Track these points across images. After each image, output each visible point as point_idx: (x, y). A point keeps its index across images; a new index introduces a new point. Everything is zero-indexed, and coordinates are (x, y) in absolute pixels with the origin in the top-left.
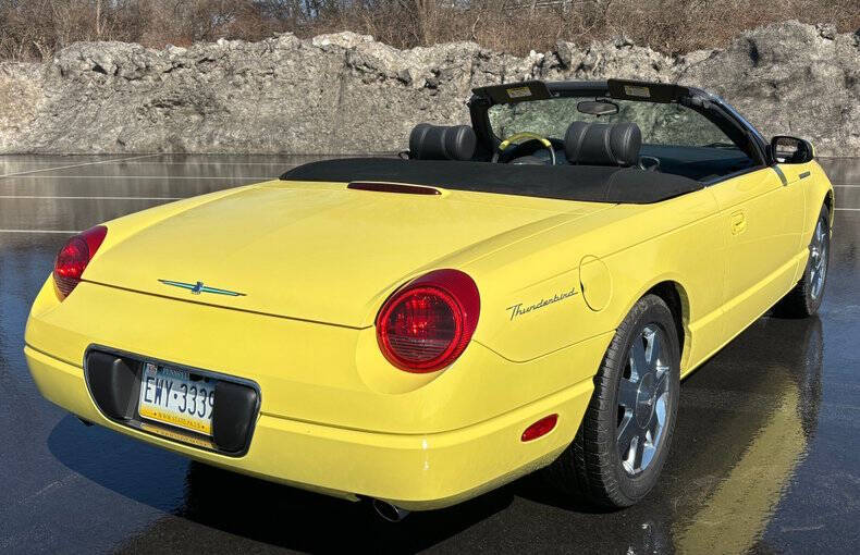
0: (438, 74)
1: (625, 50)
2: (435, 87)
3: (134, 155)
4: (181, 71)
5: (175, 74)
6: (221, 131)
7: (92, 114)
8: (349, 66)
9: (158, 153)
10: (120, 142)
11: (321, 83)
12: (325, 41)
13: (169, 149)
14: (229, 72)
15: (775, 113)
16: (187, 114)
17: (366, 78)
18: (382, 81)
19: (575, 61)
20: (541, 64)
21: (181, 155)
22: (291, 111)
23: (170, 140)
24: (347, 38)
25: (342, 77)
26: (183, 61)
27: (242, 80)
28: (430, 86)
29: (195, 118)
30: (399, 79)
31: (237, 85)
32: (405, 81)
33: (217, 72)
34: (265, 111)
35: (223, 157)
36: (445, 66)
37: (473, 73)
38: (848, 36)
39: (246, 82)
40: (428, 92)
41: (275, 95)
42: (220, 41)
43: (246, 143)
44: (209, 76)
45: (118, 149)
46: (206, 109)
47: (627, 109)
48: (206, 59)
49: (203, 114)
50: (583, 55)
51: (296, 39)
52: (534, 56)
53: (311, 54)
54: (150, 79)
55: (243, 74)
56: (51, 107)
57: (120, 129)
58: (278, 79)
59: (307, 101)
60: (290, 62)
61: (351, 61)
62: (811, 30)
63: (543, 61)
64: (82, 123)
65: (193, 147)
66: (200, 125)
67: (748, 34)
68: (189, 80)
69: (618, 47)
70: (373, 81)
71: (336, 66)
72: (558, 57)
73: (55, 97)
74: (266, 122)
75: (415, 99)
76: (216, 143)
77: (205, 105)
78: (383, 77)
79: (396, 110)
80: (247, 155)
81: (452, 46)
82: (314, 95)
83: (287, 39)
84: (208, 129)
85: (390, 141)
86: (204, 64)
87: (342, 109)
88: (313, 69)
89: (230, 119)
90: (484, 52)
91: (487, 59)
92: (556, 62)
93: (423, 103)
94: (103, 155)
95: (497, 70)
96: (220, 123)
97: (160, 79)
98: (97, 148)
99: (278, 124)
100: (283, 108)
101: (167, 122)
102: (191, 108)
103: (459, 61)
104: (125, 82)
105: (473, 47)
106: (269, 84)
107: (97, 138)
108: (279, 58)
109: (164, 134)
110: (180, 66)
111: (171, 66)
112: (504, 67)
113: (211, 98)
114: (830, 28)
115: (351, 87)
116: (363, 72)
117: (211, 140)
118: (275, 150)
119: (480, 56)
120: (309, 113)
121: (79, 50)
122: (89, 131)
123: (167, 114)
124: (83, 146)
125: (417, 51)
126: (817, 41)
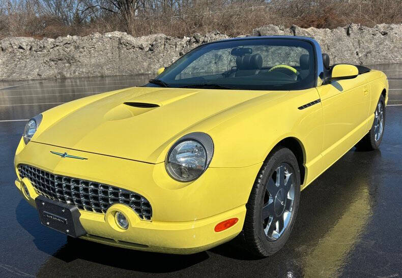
0: (152, 45)
1: (218, 35)
2: (152, 50)
3: (45, 79)
4: (58, 48)
5: (55, 49)
6: (78, 69)
7: (23, 65)
8: (121, 44)
9: (55, 79)
10: (38, 75)
11: (111, 50)
12: (109, 35)
13: (59, 77)
14: (77, 48)
15: (267, 56)
16: (64, 63)
17: (128, 48)
18: (133, 49)
19: (201, 40)
20: (190, 41)
21: (64, 79)
22: (103, 61)
23: (59, 73)
24: (117, 34)
25: (119, 48)
26: (58, 44)
27: (83, 50)
28: (150, 50)
29: (67, 65)
30: (140, 48)
31: (81, 52)
32: (141, 48)
33: (72, 47)
34: (93, 61)
35: (80, 78)
36: (155, 43)
37: (165, 45)
38: (288, 29)
39: (84, 51)
40: (150, 52)
41: (96, 55)
42: (68, 36)
43: (88, 73)
44: (69, 49)
45: (38, 77)
46: (72, 61)
47: (220, 56)
48: (67, 43)
49: (70, 63)
50: (204, 38)
51: (100, 35)
52: (186, 39)
53: (107, 40)
54: (45, 51)
55: (83, 48)
56: (4, 63)
57: (37, 70)
58: (96, 49)
59: (108, 57)
60: (99, 43)
61: (122, 42)
62: (277, 28)
63: (190, 40)
64: (20, 69)
65: (68, 75)
66: (69, 67)
67: (257, 29)
68: (61, 51)
69: (215, 35)
70: (130, 49)
71: (116, 44)
72: (195, 39)
73: (4, 59)
74: (94, 65)
75: (146, 55)
76: (77, 73)
77: (71, 60)
78: (134, 47)
79: (140, 59)
80: (89, 77)
81: (156, 35)
82: (109, 55)
83: (97, 35)
84: (73, 68)
85: (140, 70)
86: (67, 45)
87: (120, 60)
88: (108, 45)
89: (81, 65)
90: (168, 37)
91: (170, 40)
92: (195, 40)
93: (149, 56)
94: (33, 80)
95: (174, 43)
96: (77, 66)
97: (49, 51)
98: (30, 77)
99: (99, 65)
100: (99, 60)
101: (56, 67)
102: (65, 61)
103: (159, 41)
104: (35, 52)
105: (164, 36)
106: (93, 51)
107: (29, 74)
108: (95, 42)
109: (56, 71)
110: (57, 46)
111: (53, 46)
112: (176, 42)
113: (73, 57)
114: (283, 27)
115: (122, 52)
116: (126, 46)
117: (75, 72)
118: (99, 75)
119: (167, 39)
120: (109, 61)
121: (9, 40)
122: (25, 71)
123: (56, 64)
124: (24, 77)
125: (143, 37)
126: (279, 31)
